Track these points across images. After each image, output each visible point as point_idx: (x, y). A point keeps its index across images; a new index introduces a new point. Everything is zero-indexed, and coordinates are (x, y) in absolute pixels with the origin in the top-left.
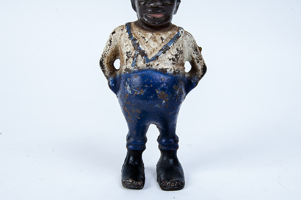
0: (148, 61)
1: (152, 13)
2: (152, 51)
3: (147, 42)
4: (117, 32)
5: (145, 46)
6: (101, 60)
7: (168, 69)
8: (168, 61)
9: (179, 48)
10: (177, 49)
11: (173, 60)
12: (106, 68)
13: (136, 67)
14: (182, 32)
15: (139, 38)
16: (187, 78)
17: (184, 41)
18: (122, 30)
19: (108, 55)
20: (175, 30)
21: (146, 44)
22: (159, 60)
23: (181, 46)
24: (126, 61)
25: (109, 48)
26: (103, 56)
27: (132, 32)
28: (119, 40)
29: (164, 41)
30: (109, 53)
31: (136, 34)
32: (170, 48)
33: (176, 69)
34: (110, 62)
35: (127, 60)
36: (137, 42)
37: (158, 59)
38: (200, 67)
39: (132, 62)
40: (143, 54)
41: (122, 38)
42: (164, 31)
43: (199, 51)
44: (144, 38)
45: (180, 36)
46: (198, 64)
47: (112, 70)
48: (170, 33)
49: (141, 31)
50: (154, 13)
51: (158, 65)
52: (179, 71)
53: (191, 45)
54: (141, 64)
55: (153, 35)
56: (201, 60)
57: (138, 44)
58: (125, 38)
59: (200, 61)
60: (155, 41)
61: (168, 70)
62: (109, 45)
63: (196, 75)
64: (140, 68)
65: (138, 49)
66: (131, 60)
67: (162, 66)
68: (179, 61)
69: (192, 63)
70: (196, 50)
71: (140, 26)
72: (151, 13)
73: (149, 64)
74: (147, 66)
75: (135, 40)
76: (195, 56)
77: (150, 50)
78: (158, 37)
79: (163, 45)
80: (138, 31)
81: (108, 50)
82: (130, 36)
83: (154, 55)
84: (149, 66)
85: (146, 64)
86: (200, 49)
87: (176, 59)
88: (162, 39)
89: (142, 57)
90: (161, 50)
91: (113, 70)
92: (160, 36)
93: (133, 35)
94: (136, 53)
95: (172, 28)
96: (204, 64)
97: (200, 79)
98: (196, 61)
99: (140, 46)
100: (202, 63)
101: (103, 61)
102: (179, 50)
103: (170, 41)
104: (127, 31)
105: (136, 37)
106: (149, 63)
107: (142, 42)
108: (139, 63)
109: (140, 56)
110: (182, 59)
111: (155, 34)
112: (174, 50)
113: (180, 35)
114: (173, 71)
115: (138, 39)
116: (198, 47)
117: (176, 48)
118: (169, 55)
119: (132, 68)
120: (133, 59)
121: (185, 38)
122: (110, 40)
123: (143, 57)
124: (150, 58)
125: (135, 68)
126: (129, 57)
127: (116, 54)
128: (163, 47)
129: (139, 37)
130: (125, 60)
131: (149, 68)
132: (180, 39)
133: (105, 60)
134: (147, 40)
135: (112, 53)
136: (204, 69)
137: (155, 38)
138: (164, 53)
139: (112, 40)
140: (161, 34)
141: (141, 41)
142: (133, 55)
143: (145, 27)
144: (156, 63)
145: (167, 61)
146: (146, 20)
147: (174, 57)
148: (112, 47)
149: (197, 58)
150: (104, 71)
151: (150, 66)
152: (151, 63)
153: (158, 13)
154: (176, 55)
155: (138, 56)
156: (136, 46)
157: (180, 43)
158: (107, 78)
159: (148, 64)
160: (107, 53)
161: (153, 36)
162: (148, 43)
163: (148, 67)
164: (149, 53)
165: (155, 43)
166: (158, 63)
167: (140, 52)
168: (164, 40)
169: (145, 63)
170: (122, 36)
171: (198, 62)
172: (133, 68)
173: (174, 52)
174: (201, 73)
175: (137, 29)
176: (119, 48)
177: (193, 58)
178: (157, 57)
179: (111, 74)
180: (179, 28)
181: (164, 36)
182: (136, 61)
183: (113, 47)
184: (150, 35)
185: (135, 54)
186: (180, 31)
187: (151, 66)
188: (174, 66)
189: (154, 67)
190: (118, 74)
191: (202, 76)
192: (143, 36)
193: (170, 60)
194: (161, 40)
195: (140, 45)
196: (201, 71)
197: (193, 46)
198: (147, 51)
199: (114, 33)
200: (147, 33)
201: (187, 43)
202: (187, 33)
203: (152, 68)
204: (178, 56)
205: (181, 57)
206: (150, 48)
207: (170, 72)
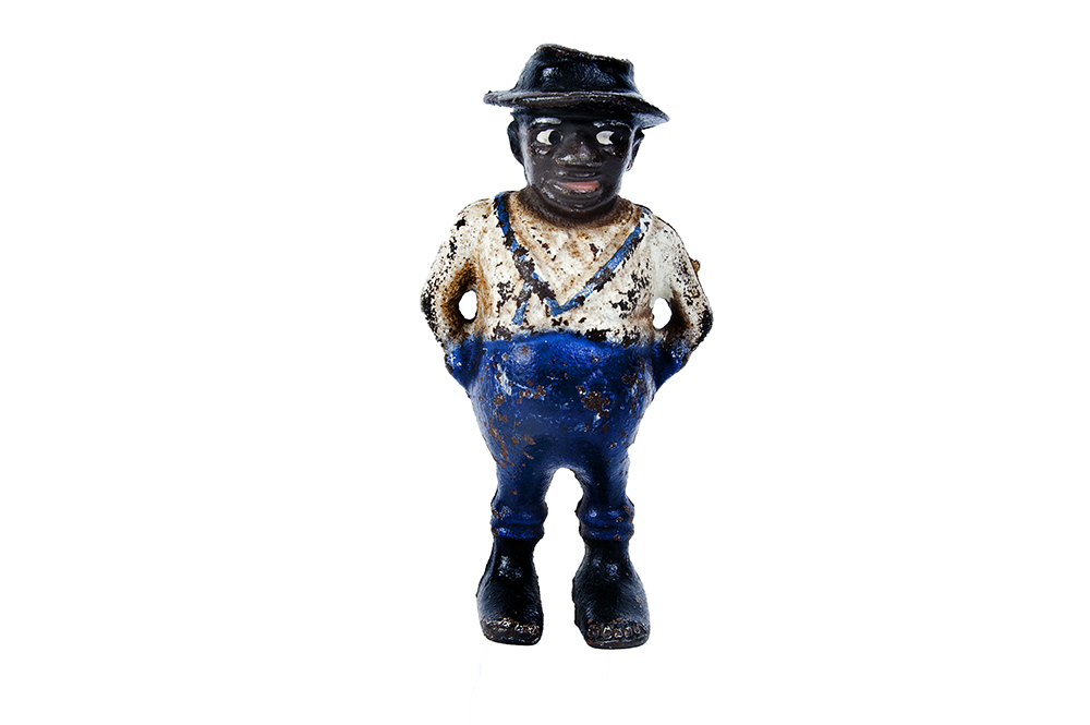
0: (559, 310)
1: (569, 181)
2: (568, 284)
3: (553, 260)
4: (469, 221)
5: (550, 270)
6: (427, 296)
7: (609, 330)
8: (609, 310)
9: (640, 272)
10: (634, 277)
11: (623, 306)
12: (440, 319)
13: (524, 324)
14: (647, 224)
15: (534, 247)
16: (660, 344)
17: (653, 248)
18: (485, 217)
19: (446, 284)
20: (628, 221)
21: (552, 264)
22: (585, 306)
23: (643, 266)
24: (498, 306)
25: (448, 264)
26: (433, 285)
27: (513, 228)
28: (476, 244)
29: (598, 254)
30: (448, 280)
31: (525, 234)
32: (614, 275)
33: (629, 330)
34: (450, 301)
35: (500, 305)
36: (528, 259)
37: (582, 304)
38: (694, 316)
39: (514, 313)
40: (545, 292)
41: (487, 240)
42: (601, 225)
43: (691, 271)
44: (545, 246)
45: (642, 238)
46: (688, 309)
47: (454, 323)
48: (614, 229)
49: (539, 225)
50: (573, 181)
51: (583, 320)
52: (638, 334)
53: (670, 258)
54: (538, 316)
55: (570, 236)
56: (697, 297)
57: (531, 265)
58: (493, 243)
59: (695, 301)
60: (576, 253)
61: (609, 335)
62: (448, 257)
63: (684, 338)
64: (535, 329)
65: (531, 279)
66: (511, 305)
67: (595, 324)
68: (637, 308)
69: (674, 305)
70: (685, 270)
71: (533, 210)
72: (563, 179)
73: (561, 319)
74: (555, 323)
75: (521, 252)
76: (681, 288)
77: (562, 281)
78: (583, 244)
79: (596, 266)
80: (530, 226)
81: (446, 271)
82: (509, 241)
83: (572, 294)
84: (559, 324)
85: (552, 317)
86: (696, 265)
87: (630, 305)
88: (594, 249)
89: (541, 299)
90: (591, 281)
91: (458, 322)
92: (588, 242)
93: (517, 238)
94: (527, 289)
95: (619, 213)
96: (706, 307)
97: (694, 347)
98: (683, 300)
99: (537, 270)
100: (700, 304)
101: (433, 301)
102: (639, 277)
103: (615, 255)
104: (500, 224)
105: (526, 244)
106: (559, 316)
107: (542, 258)
108: (534, 316)
109: (535, 296)
110: (645, 301)
111: (573, 233)
112: (624, 279)
113: (640, 235)
114: (621, 336)
115: (530, 248)
116: (691, 260)
117: (631, 273)
118: (611, 293)
119: (513, 328)
120: (518, 305)
121: (654, 240)
122: (452, 244)
123: (545, 301)
124: (562, 301)
125: (522, 328)
126: (504, 297)
127: (467, 280)
128: (597, 274)
129: (533, 243)
130: (495, 304)
131: (561, 330)
132: (642, 244)
133: (438, 300)
134: (553, 253)
135: (456, 278)
136: (707, 321)
137: (574, 244)
138: (599, 288)
139: (456, 244)
140: (591, 232)
141: (537, 255)
142: (517, 293)
143: (547, 214)
144: (579, 315)
145: (607, 311)
146: (552, 196)
147: (626, 299)
148: (456, 261)
149: (687, 293)
150: (433, 327)
151: (562, 324)
152: (566, 316)
153: (585, 180)
154: (631, 294)
155: (529, 296)
156: (526, 270)
157: (642, 258)
158: (442, 345)
159: (557, 319)
160: (442, 279)
161: (570, 242)
162: (557, 261)
163: (557, 327)
164: (561, 289)
165: (576, 261)
166: (583, 316)
167: (535, 285)
168: (599, 252)
169: (548, 316)
170: (486, 235)
171: (690, 304)
172: (517, 327)
173: (623, 282)
174: (696, 331)
175: (527, 218)
176: (476, 265)
177: (675, 293)
178: (580, 300)
179: (453, 333)
180: (642, 210)
181: (599, 244)
182: (524, 310)
183: (458, 263)
184: (561, 236)
185: (522, 292)
186: (642, 221)
187: (566, 323)
188: (626, 322)
189: (572, 327)
190: (470, 333)
191: (701, 339)
192: (543, 242)
193: (615, 306)
194: (592, 253)
195: (536, 267)
196: (696, 328)
197: (677, 260)
198: (556, 285)
199: (461, 223)
200: (554, 233)
201: (659, 253)
202: (660, 224)
203: (567, 328)
204: (637, 295)
205: (642, 295)
206: (563, 276)
207: (614, 340)
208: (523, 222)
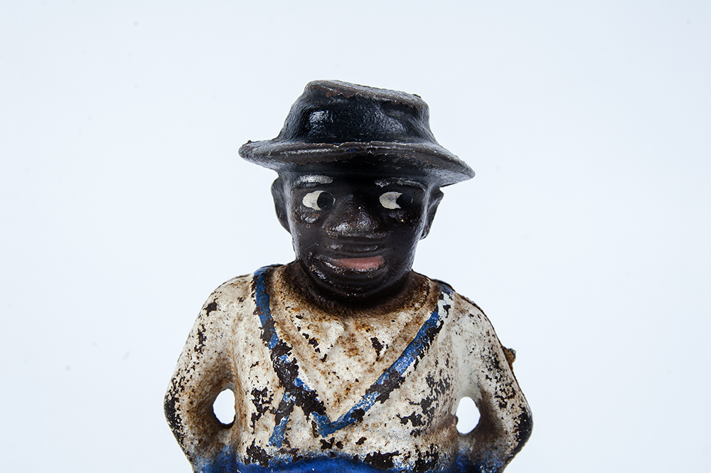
0: (330, 427)
1: (344, 257)
2: (343, 393)
3: (323, 360)
4: (222, 306)
5: (318, 374)
6: (170, 398)
7: (397, 454)
8: (396, 427)
9: (437, 373)
10: (430, 380)
11: (415, 420)
12: (186, 428)
13: (285, 446)
14: (447, 308)
15: (299, 343)
16: (465, 456)
17: (455, 339)
18: (241, 300)
19: (193, 383)
20: (422, 304)
21: (321, 366)
22: (364, 423)
23: (442, 365)
24: (253, 420)
25: (195, 359)
26: (178, 385)
27: (274, 317)
28: (230, 334)
29: (382, 352)
30: (195, 378)
31: (288, 324)
32: (403, 380)
33: (423, 450)
34: (200, 405)
35: (255, 418)
36: (289, 359)
37: (361, 420)
38: (508, 421)
39: (272, 430)
40: (311, 403)
41: (241, 332)
42: (387, 311)
43: (504, 364)
44: (314, 342)
45: (441, 327)
46: (501, 413)
47: (205, 432)
48: (404, 316)
49: (306, 313)
50: (349, 257)
51: (362, 441)
52: (436, 455)
53: (477, 350)
54: (302, 436)
55: (346, 327)
56: (512, 397)
57: (293, 368)
58: (249, 335)
59: (510, 402)
60: (353, 351)
61: (397, 460)
62: (196, 350)
63: (496, 448)
64: (299, 453)
65: (293, 387)
66: (269, 419)
67: (377, 445)
68: (434, 420)
69: (483, 406)
70: (496, 364)
71: (301, 293)
72: (337, 254)
73: (332, 440)
74: (325, 445)
75: (281, 349)
76: (492, 387)
77: (334, 389)
78: (363, 339)
79: (380, 368)
80: (295, 314)
81: (194, 368)
83: (348, 406)
84: (330, 448)
85: (321, 437)
86: (510, 355)
87: (424, 418)
88: (377, 345)
89: (307, 413)
90: (374, 388)
91: (210, 427)
92: (369, 335)
93: (278, 331)
94: (288, 400)
95: (411, 294)
96: (524, 409)
97: (509, 459)
98: (495, 402)
99: (302, 375)
100: (516, 406)
101: (177, 405)
102: (437, 379)
103: (404, 354)
104: (257, 311)
105: (288, 338)
106: (330, 436)
107: (309, 357)
108: (298, 435)
109: (298, 412)
110: (445, 409)
111: (351, 323)
112: (417, 384)
113: (438, 324)
114: (413, 460)
115: (293, 343)
116: (504, 349)
117: (425, 375)
118: (399, 404)
119: (270, 450)
120: (277, 421)
121: (456, 328)
122: (200, 334)
123: (311, 416)
124: (335, 416)
125: (283, 451)
126: (261, 410)
127: (221, 377)
128: (380, 379)
129: (298, 338)
130: (249, 416)
131: (332, 454)
132: (441, 335)
133: (184, 401)
134: (324, 351)
135: (206, 376)
136: (525, 426)
137: (352, 338)
138: (383, 398)
139: (205, 334)
140: (374, 322)
141: (301, 355)
142: (275, 404)
143: (318, 298)
144: (357, 434)
145: (394, 428)
146: (322, 276)
147: (419, 410)
148: (205, 356)
149: (500, 393)
150: (180, 438)
151: (335, 447)
152: (339, 435)
153: (365, 256)
154: (425, 404)
155: (291, 409)
156: (287, 375)
157: (440, 354)
158: (191, 460)
159: (327, 439)
160: (188, 376)
161: (346, 335)
162: (328, 362)
163: (327, 451)
164: (332, 401)
165: (353, 362)
166: (362, 435)
167: (299, 396)
168: (384, 349)
169: (316, 436)
170: (241, 324)
171: (503, 406)
172: (275, 449)
173: (416, 389)
174: (511, 440)
175: (291, 303)
176: (231, 360)
177: (484, 393)
178: (357, 416)
179: (203, 445)
180: (442, 287)
181: (384, 337)
182: (285, 429)
183: (209, 356)
184: (334, 329)
185: (282, 404)
186: (440, 304)
187: (340, 445)
188: (419, 441)
189: (348, 450)
190: (227, 442)
191: (517, 450)
192: (311, 337)
193: (404, 421)
194: (374, 351)
195: (300, 370)
196: (512, 437)
197: (486, 352)
198: (326, 393)
199: (212, 307)
200: (326, 324)
201: (463, 345)
202: (465, 305)
203: (340, 452)
204: (434, 404)
205: (441, 403)
206: (336, 382)
207: (403, 466)
208: (287, 309)
